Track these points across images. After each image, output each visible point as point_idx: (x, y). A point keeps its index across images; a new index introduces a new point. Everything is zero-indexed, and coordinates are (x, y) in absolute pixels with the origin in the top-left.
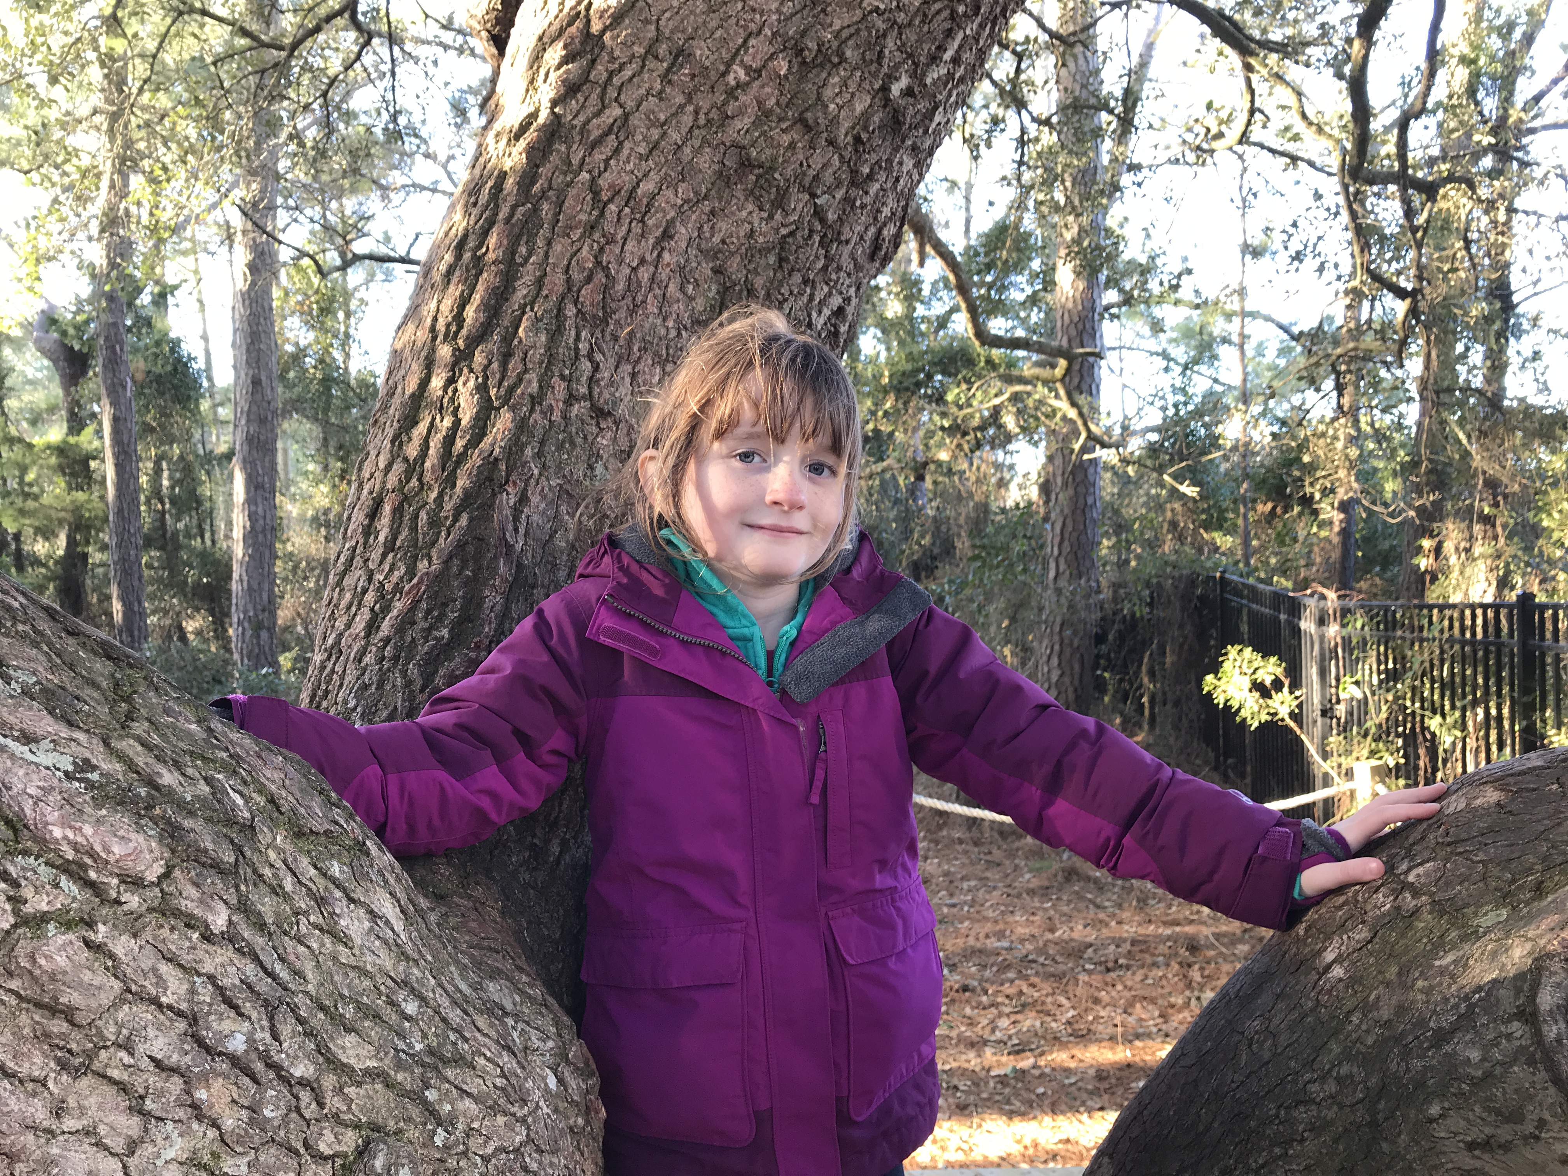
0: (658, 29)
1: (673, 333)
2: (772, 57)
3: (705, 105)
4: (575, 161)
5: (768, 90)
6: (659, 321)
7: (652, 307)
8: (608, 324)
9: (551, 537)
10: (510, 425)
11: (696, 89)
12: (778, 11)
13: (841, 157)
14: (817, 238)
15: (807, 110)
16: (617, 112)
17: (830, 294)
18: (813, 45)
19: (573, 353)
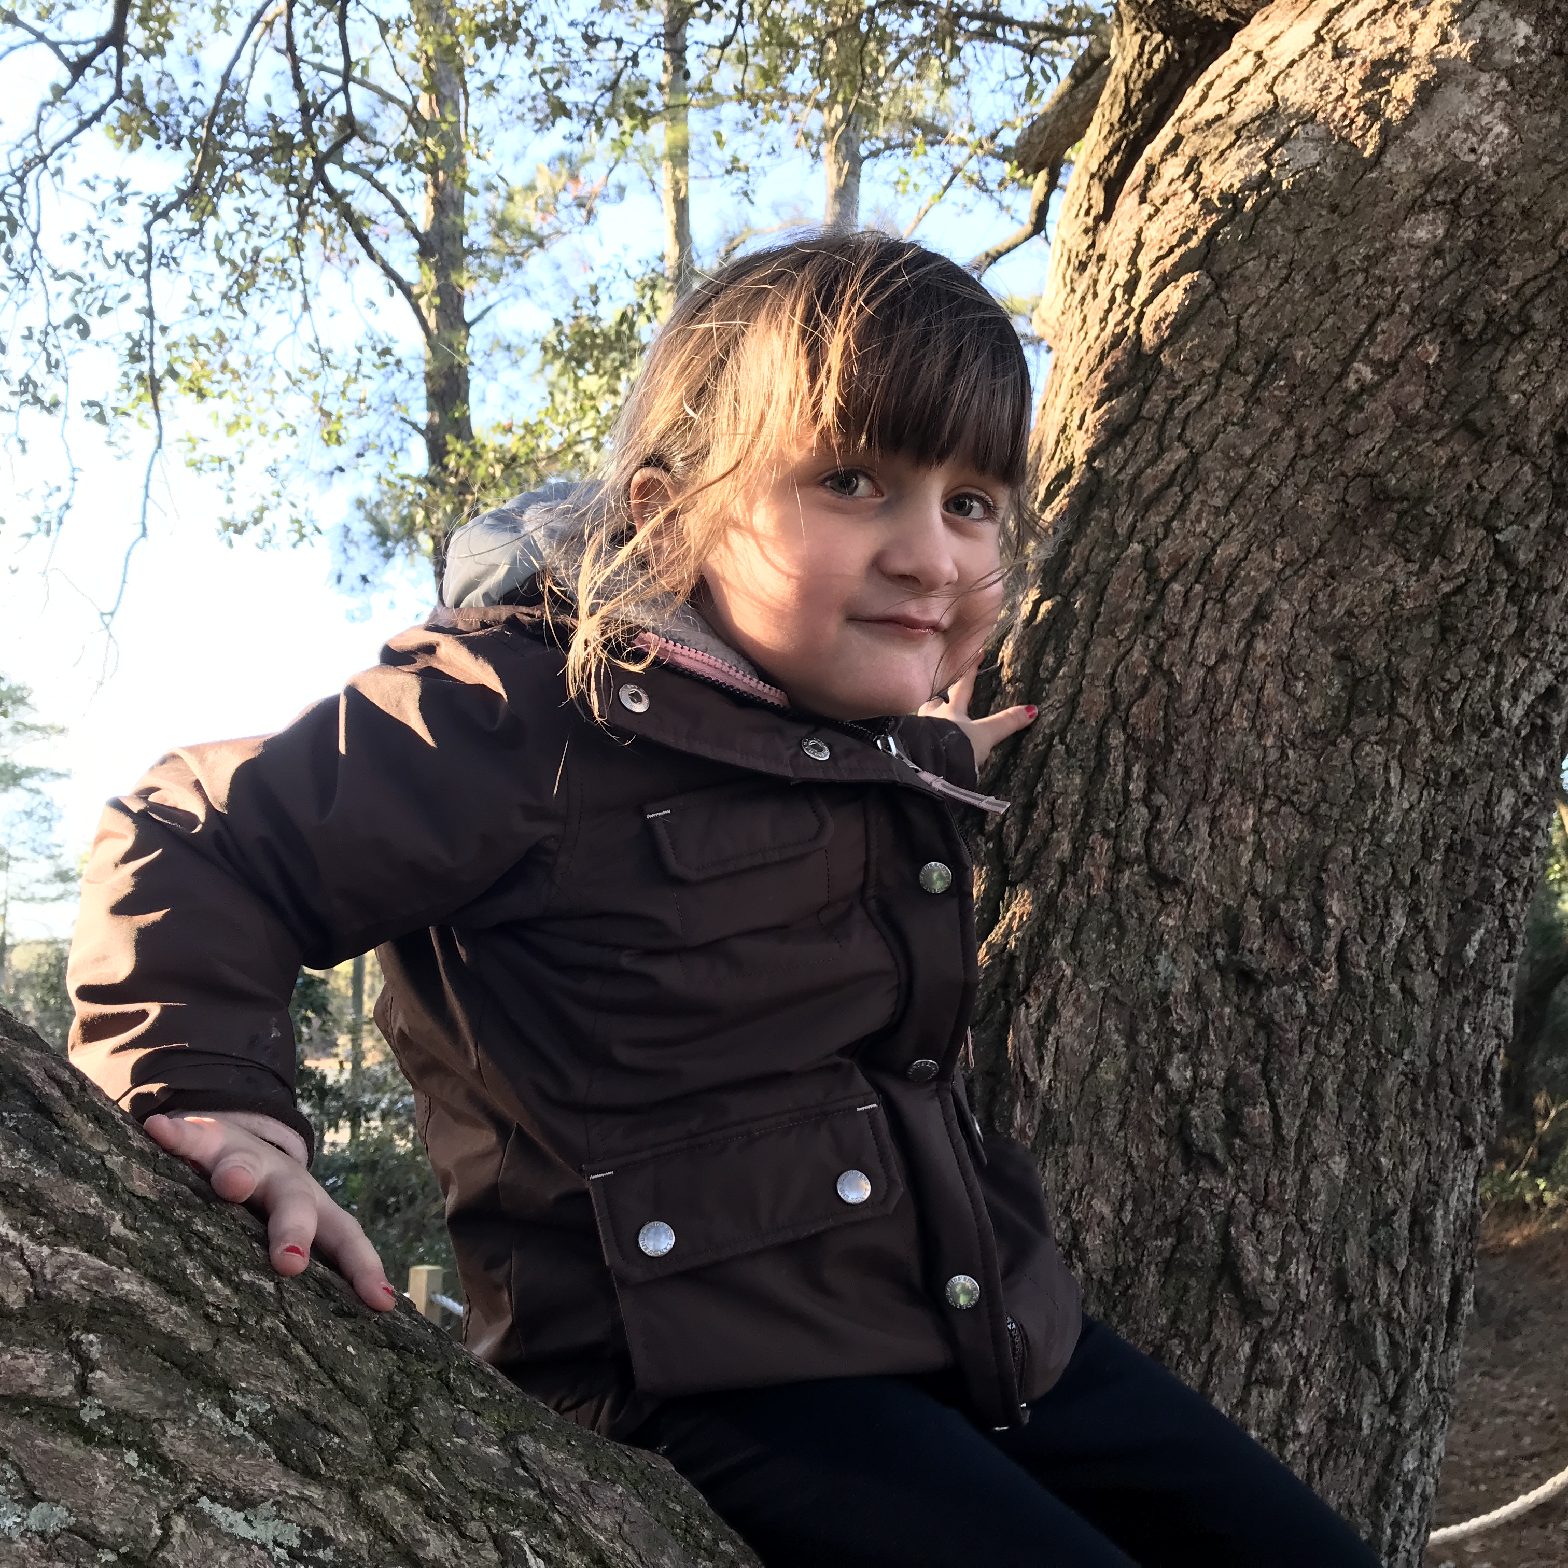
0: (1238, 332)
1: (1273, 755)
2: (1412, 343)
3: (1311, 424)
4: (1122, 530)
5: (1409, 388)
6: (1251, 739)
7: (1240, 721)
8: (1172, 752)
9: (1094, 1066)
10: (1029, 907)
11: (1298, 405)
12: (1420, 276)
13: (1536, 467)
14: (1502, 592)
15: (1473, 408)
16: (1181, 454)
17: (1531, 670)
18: (1477, 315)
19: (1120, 798)
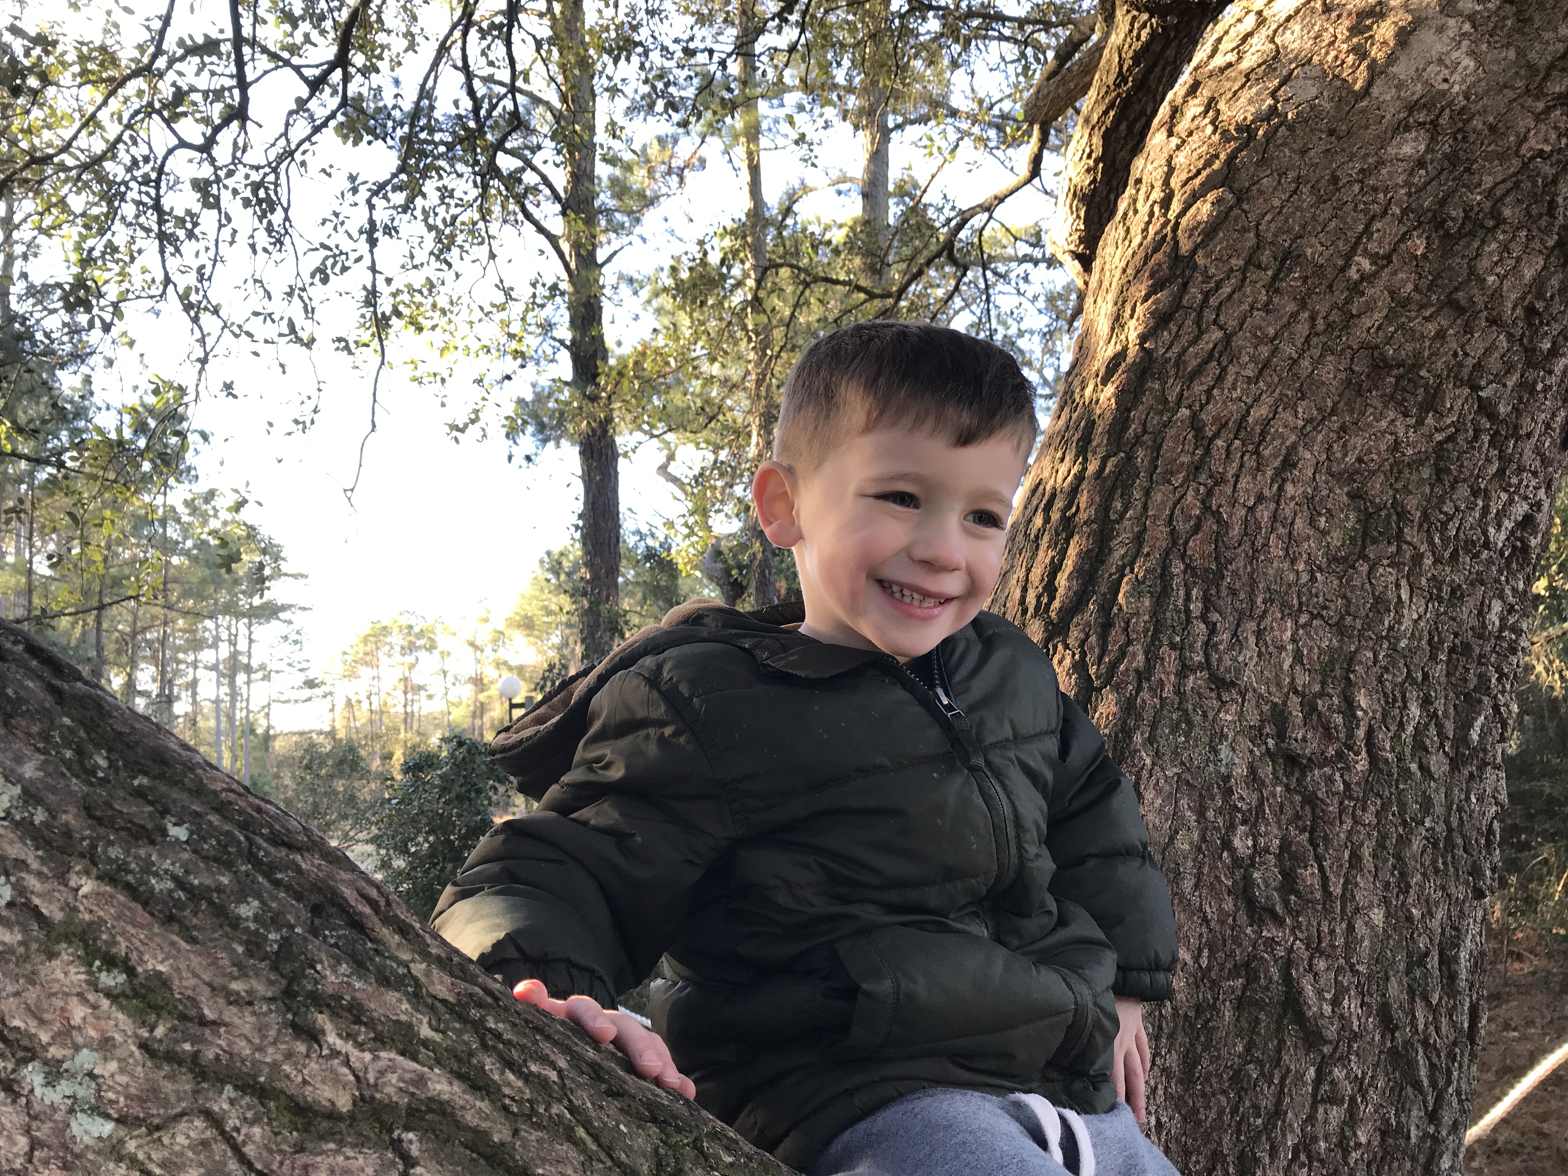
0: (1257, 236)
1: (1305, 578)
2: (1403, 238)
3: (1322, 308)
4: (1172, 398)
5: (1401, 276)
6: (1286, 565)
7: (1276, 550)
8: (1223, 577)
9: (1172, 839)
10: (1114, 709)
11: (1309, 293)
12: (1407, 183)
13: (1510, 336)
14: (1486, 438)
15: (1457, 289)
16: (1218, 335)
17: (1511, 501)
18: (1457, 213)
19: (1183, 616)
